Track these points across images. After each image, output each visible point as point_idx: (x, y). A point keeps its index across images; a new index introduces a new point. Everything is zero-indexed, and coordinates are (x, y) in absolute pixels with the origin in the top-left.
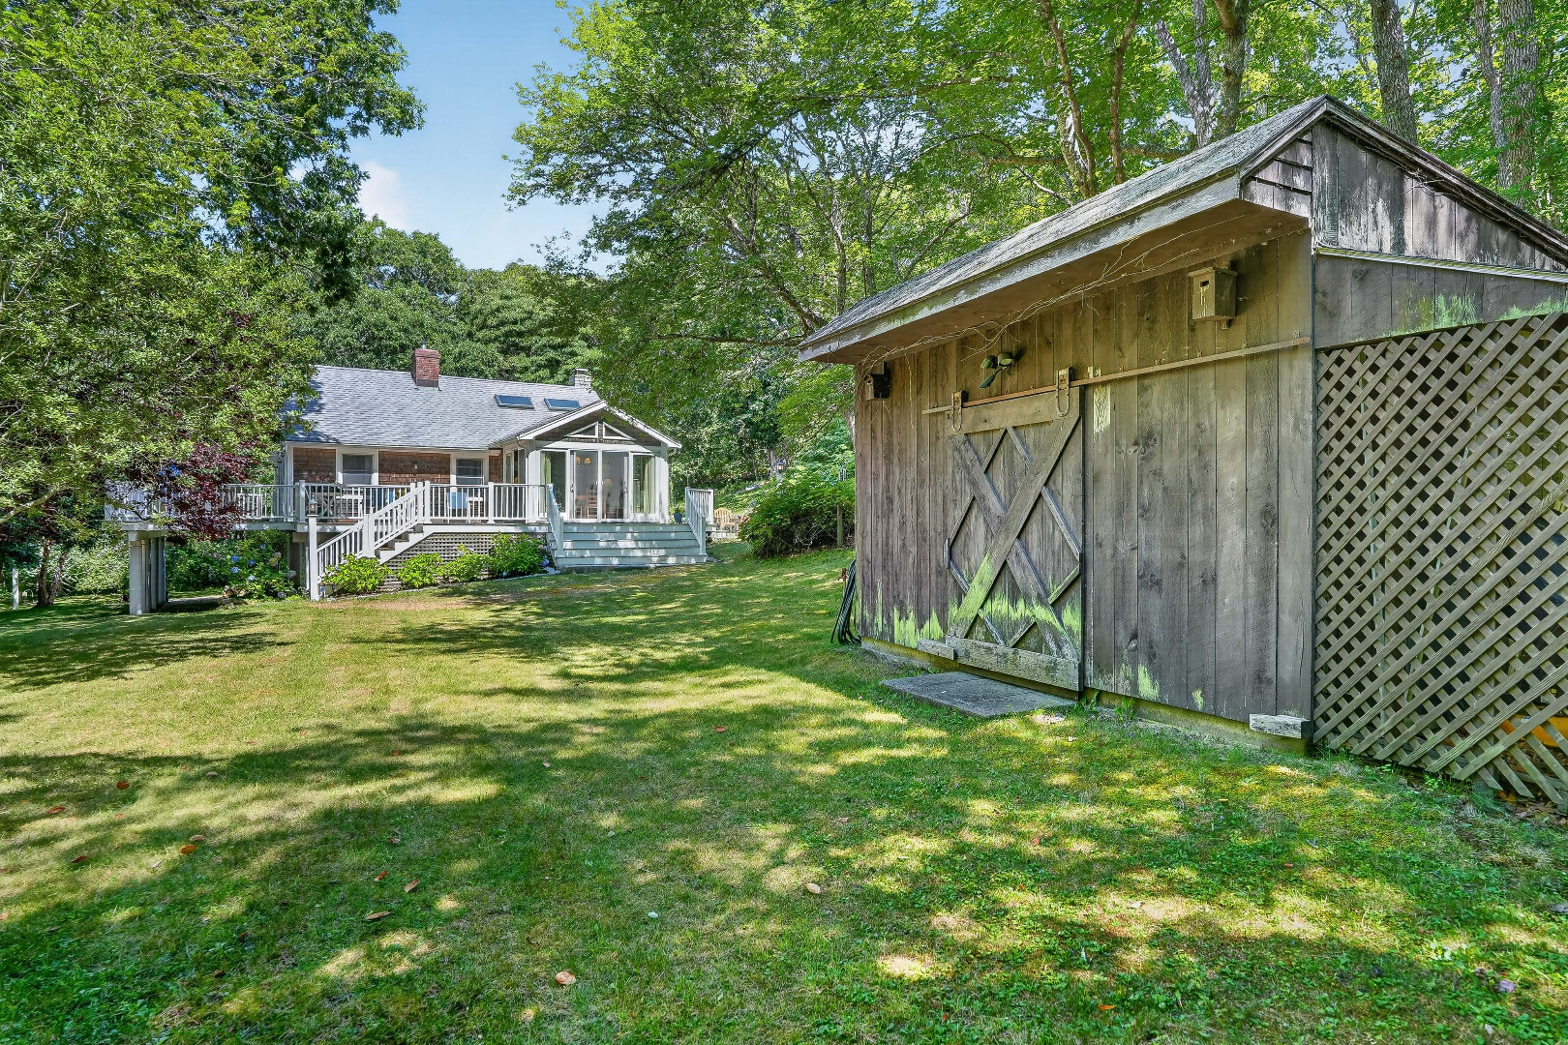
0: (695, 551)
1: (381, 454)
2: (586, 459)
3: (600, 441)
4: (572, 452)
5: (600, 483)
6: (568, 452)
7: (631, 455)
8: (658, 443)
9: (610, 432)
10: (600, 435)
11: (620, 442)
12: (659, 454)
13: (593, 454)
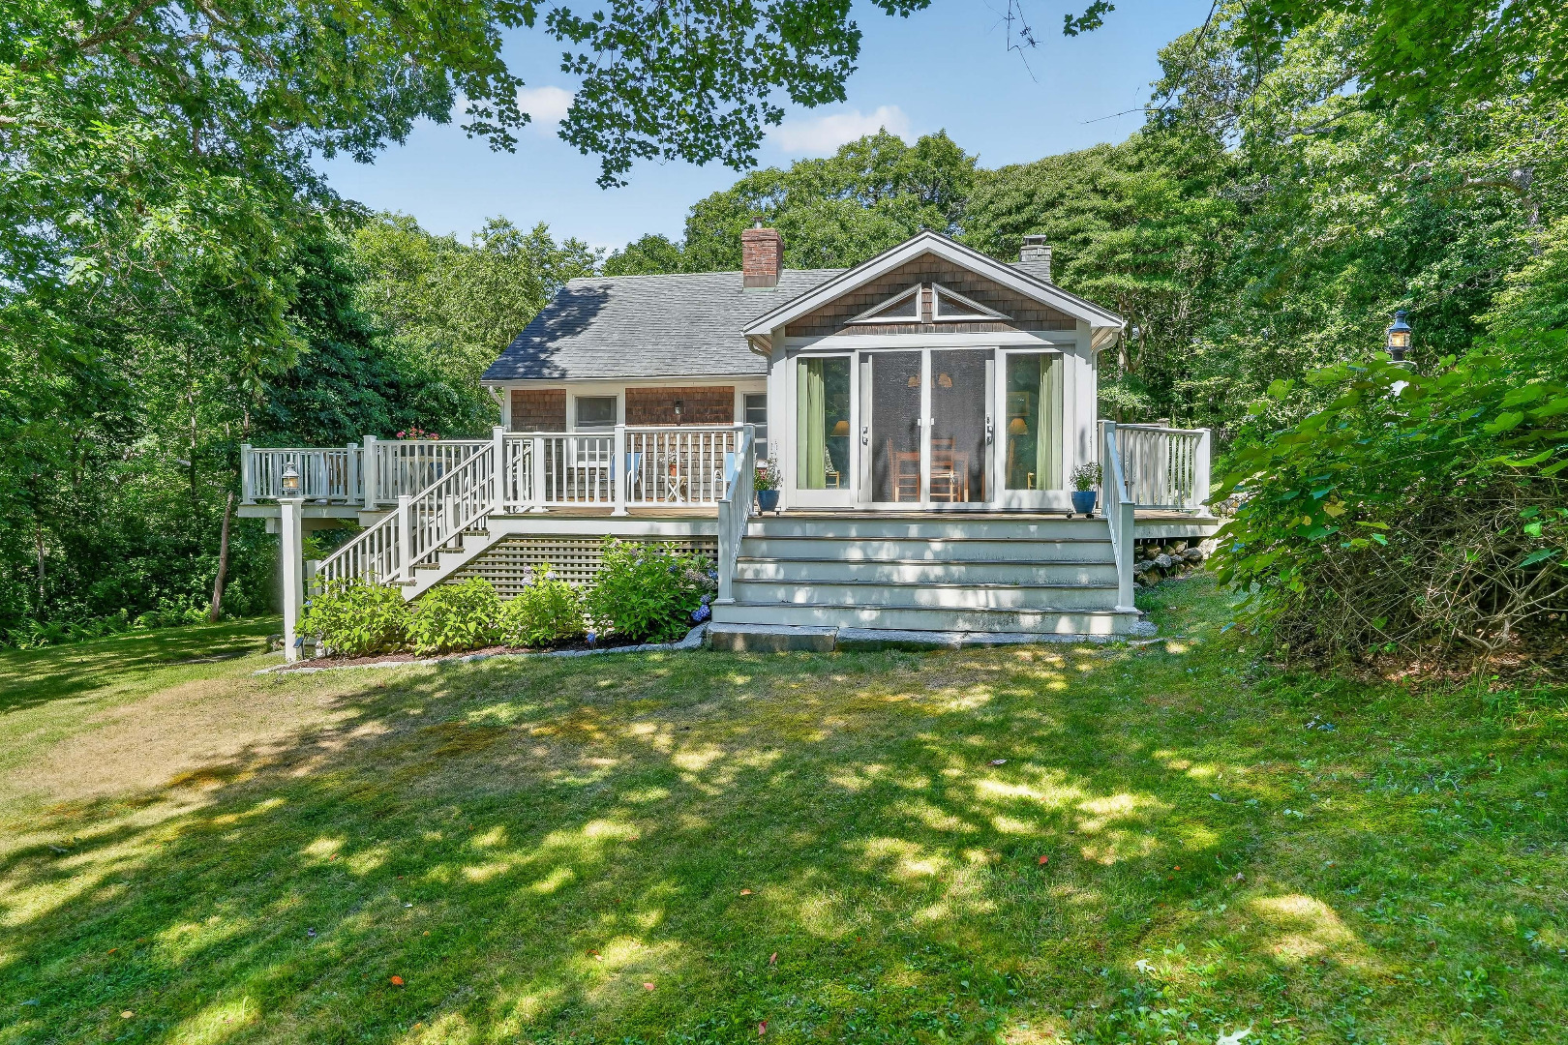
0: (1107, 597)
1: (629, 392)
2: (893, 372)
3: (926, 326)
4: (863, 358)
5: (926, 421)
6: (855, 358)
7: (1001, 357)
8: (1069, 322)
9: (948, 305)
10: (927, 313)
11: (973, 326)
12: (1071, 347)
13: (910, 360)
